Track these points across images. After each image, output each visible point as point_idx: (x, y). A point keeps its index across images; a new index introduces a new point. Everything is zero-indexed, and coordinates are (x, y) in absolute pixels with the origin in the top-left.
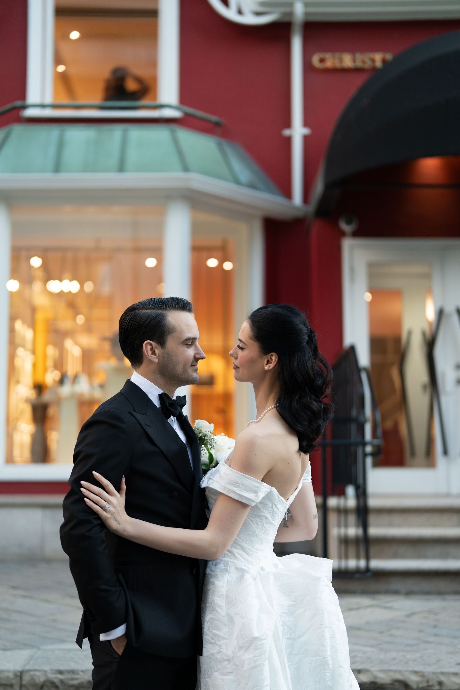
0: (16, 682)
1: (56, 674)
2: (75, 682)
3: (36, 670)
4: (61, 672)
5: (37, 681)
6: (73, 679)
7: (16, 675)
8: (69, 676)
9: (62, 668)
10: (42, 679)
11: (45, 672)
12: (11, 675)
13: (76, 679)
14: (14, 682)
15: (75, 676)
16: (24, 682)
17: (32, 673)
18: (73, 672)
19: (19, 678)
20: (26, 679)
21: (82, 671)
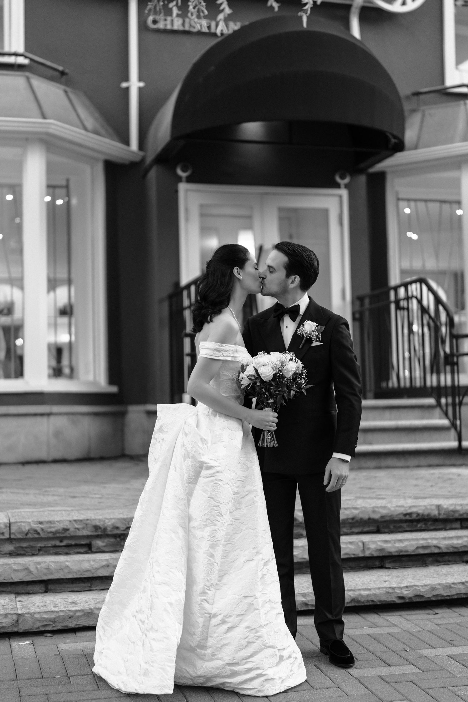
0: (6, 531)
1: (37, 524)
2: (53, 530)
3: (21, 522)
4: (41, 523)
5: (24, 530)
6: (51, 527)
7: (6, 526)
8: (48, 525)
9: (41, 520)
10: (27, 528)
11: (29, 523)
12: (3, 526)
13: (54, 527)
14: (4, 531)
15: (52, 525)
16: (12, 531)
17: (19, 524)
18: (50, 522)
19: (8, 528)
20: (14, 529)
21: (58, 522)
